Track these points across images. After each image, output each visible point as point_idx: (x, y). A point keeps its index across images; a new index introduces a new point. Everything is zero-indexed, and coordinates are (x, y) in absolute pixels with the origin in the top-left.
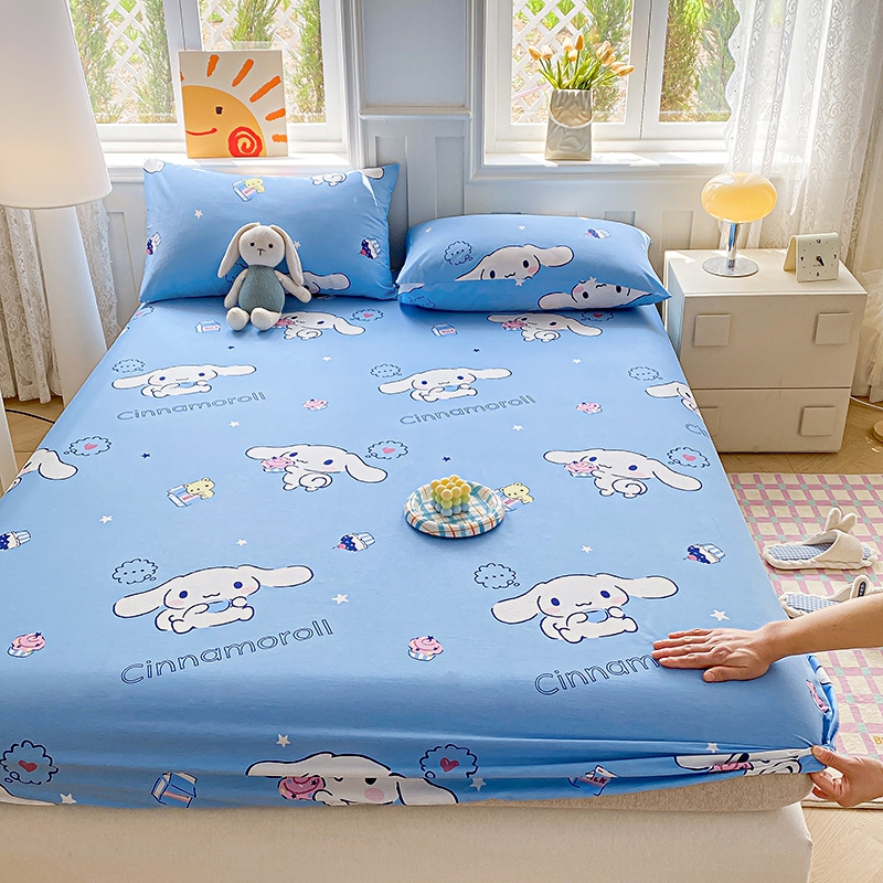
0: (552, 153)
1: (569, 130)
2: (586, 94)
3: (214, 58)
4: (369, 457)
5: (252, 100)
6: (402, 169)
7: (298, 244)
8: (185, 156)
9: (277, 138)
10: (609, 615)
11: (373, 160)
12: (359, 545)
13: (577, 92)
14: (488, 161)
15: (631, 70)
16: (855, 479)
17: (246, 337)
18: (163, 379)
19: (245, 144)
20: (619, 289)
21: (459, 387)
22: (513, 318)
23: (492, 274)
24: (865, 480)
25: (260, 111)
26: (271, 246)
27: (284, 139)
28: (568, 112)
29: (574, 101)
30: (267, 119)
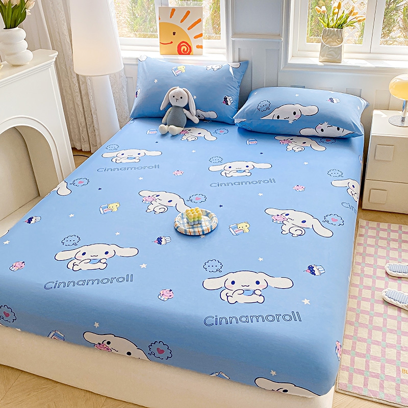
0: (322, 59)
1: (331, 48)
2: (340, 31)
3: (173, 10)
4: (189, 201)
5: (189, 29)
6: (250, 63)
7: (195, 97)
8: (159, 53)
9: (198, 47)
10: (254, 293)
11: (237, 59)
12: (163, 242)
13: (336, 29)
14: (291, 60)
15: (364, 19)
17: (166, 138)
18: (123, 154)
19: (184, 49)
20: (338, 129)
21: (244, 171)
22: (286, 138)
23: (278, 117)
25: (191, 34)
26: (181, 98)
27: (201, 47)
28: (331, 39)
29: (334, 34)
30: (194, 38)
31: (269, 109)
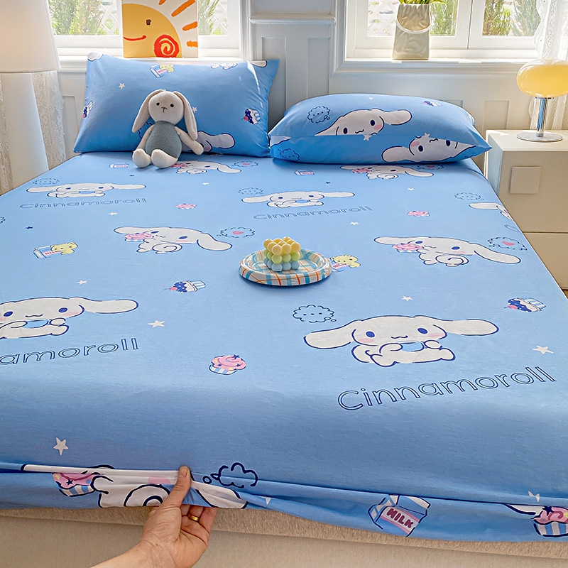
0: (397, 55)
1: (412, 35)
2: (426, 7)
4: (219, 236)
5: (173, 15)
6: (281, 65)
7: (195, 109)
9: (190, 44)
10: (425, 347)
12: (190, 289)
13: (418, 5)
14: (348, 58)
17: (146, 172)
18: (69, 189)
19: (166, 48)
20: (448, 143)
21: (309, 201)
22: (361, 167)
23: (345, 131)
25: (178, 23)
26: (172, 106)
27: (195, 44)
28: (411, 22)
29: (416, 12)
30: (183, 29)
31: (328, 118)
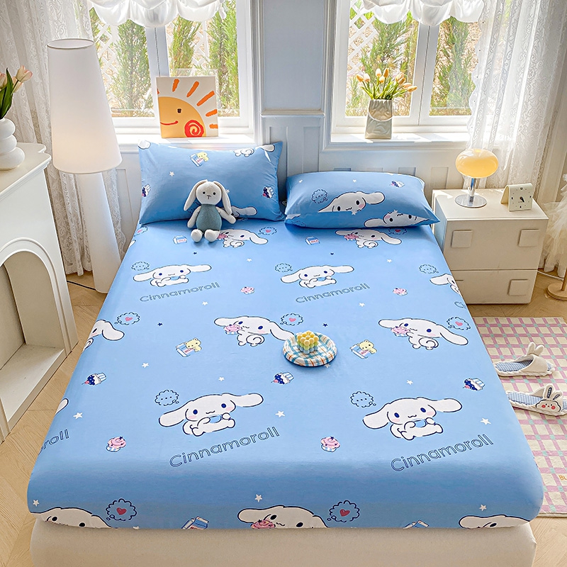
0: (369, 135)
1: (379, 122)
2: (390, 102)
3: (177, 81)
4: (282, 324)
5: (198, 105)
6: (284, 144)
8: (160, 136)
9: (212, 126)
10: (426, 423)
11: (268, 141)
12: (285, 381)
13: (384, 101)
14: (334, 139)
15: (415, 88)
16: (539, 320)
17: (202, 246)
18: (161, 274)
19: (194, 130)
20: (410, 217)
21: (326, 278)
22: (350, 232)
23: (339, 208)
24: (545, 321)
25: (202, 111)
26: (214, 194)
27: (216, 126)
28: (379, 112)
29: (382, 106)
30: (206, 115)
31: (326, 199)
